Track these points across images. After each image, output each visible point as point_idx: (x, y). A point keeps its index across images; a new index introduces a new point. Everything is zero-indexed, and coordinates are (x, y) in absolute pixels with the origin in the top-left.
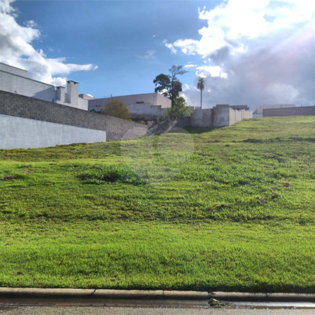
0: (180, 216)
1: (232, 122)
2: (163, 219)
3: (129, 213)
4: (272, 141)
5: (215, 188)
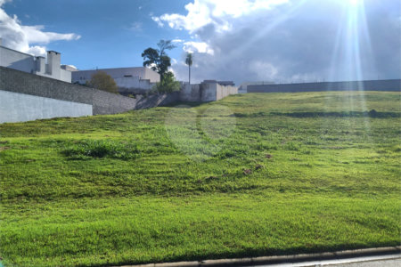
0: (171, 189)
1: (219, 97)
2: (153, 193)
3: (119, 188)
4: (255, 116)
5: (204, 161)
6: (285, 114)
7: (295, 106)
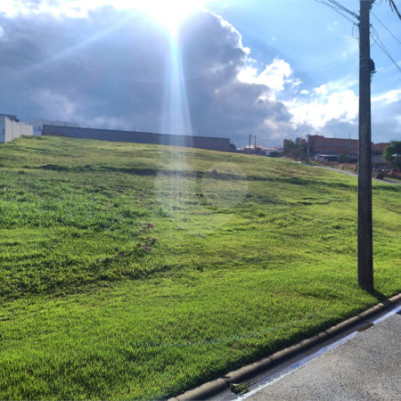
1: (8, 138)
4: (80, 169)
5: (75, 235)
6: (121, 170)
7: (125, 160)
